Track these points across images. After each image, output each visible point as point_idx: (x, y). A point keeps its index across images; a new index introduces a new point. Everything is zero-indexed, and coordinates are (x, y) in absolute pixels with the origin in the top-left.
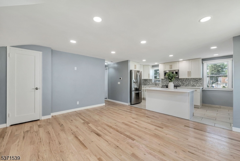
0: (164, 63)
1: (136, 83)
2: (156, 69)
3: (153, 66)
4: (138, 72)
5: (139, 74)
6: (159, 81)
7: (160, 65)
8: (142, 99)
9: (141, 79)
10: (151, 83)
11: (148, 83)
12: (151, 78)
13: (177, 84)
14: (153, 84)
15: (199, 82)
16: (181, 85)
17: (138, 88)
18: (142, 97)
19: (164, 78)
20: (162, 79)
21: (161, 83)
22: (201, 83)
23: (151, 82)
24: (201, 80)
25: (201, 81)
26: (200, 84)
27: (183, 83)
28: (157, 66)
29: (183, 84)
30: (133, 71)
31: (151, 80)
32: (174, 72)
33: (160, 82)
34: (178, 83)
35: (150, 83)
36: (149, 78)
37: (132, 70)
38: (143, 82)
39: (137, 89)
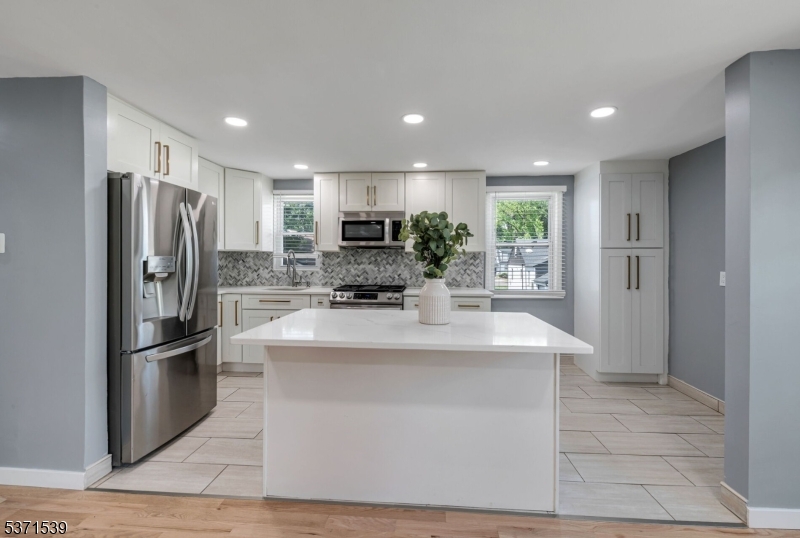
0: (339, 173)
1: (174, 284)
2: (295, 198)
3: (278, 184)
4: (189, 197)
5: (195, 215)
6: (311, 262)
7: (317, 179)
8: (219, 370)
9: (206, 249)
10: (264, 273)
11: (251, 276)
12: (266, 246)
13: (394, 279)
14: (276, 279)
15: (472, 267)
16: (408, 282)
17: (185, 314)
18: (219, 362)
19: (337, 249)
20: (326, 255)
21: (321, 272)
22: (477, 271)
23: (269, 267)
24: (478, 261)
25: (477, 266)
26: (474, 276)
27: (417, 273)
28: (304, 183)
29: (414, 279)
30: (137, 180)
31: (268, 256)
32: (387, 221)
33: (317, 268)
34: (394, 271)
35: (261, 271)
36: (258, 249)
37: (128, 176)
38: (221, 268)
39: (174, 331)
